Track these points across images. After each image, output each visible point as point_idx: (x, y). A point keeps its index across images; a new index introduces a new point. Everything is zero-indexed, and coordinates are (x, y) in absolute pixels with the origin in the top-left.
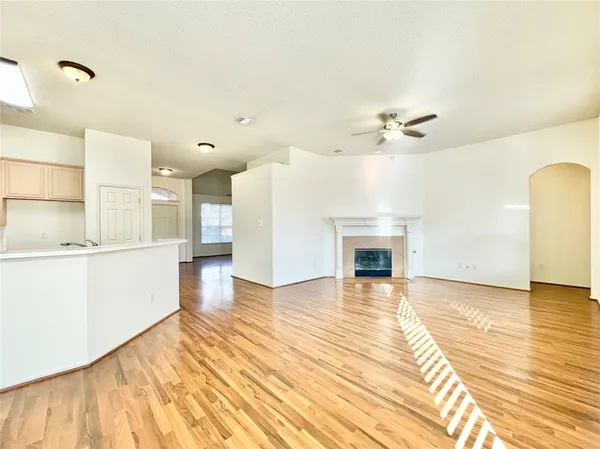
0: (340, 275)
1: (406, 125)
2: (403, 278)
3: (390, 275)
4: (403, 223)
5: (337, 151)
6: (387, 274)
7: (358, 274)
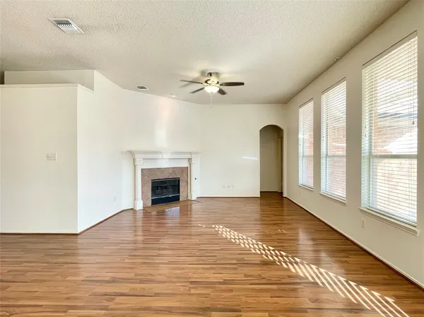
0: (140, 206)
1: (221, 85)
2: (188, 200)
3: (179, 200)
4: (189, 156)
5: (141, 88)
6: (177, 199)
7: (154, 202)
